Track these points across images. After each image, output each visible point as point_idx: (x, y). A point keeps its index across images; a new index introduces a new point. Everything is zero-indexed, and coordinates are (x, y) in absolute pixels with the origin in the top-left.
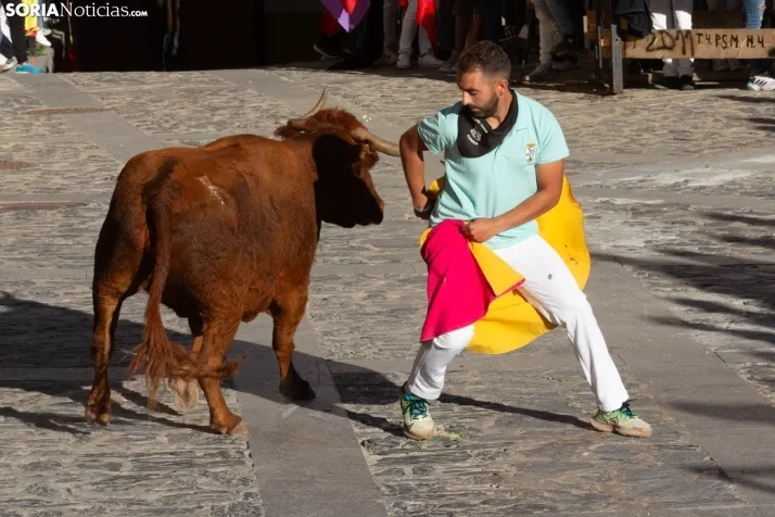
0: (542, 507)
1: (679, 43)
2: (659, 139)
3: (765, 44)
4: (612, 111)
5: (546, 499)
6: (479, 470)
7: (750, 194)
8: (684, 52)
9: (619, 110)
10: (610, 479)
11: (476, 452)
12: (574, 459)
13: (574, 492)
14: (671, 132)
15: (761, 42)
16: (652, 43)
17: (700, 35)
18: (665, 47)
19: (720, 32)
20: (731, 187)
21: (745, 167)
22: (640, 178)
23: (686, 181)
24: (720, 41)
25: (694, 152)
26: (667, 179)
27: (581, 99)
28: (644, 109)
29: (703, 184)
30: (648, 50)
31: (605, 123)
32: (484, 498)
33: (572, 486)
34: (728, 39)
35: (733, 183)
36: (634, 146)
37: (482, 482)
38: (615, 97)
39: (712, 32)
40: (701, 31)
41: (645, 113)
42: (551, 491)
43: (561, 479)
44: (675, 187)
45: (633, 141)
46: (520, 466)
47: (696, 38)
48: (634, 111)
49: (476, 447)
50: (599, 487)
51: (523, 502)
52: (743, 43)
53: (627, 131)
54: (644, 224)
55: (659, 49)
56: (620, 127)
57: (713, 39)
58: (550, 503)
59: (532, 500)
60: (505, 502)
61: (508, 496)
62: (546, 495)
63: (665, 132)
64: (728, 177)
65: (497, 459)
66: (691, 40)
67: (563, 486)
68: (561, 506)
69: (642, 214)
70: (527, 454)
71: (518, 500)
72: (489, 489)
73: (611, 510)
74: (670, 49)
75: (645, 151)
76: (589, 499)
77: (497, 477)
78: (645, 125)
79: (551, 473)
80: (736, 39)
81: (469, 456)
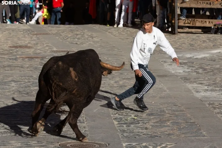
0: (157, 136)
1: (192, 22)
2: (186, 46)
3: (213, 23)
4: (175, 38)
5: (158, 134)
6: (142, 126)
7: (209, 60)
8: (193, 24)
9: (177, 38)
10: (174, 130)
11: (142, 122)
12: (166, 125)
13: (166, 133)
14: (189, 44)
15: (212, 23)
16: (185, 22)
17: (197, 20)
18: (188, 23)
19: (202, 20)
20: (204, 58)
21: (208, 54)
22: (182, 55)
23: (193, 56)
24: (202, 22)
25: (195, 49)
26: (188, 56)
27: (167, 35)
28: (183, 38)
29: (197, 57)
30: (184, 23)
31: (173, 41)
32: (143, 134)
33: (165, 131)
34: (204, 22)
35: (205, 57)
36: (180, 47)
37: (143, 129)
38: (176, 35)
39: (200, 20)
40: (197, 19)
41: (183, 39)
42: (160, 132)
43: (162, 129)
44: (190, 58)
45: (180, 46)
46: (152, 126)
47: (196, 21)
48: (180, 39)
49: (141, 121)
50: (171, 131)
51: (153, 135)
52: (208, 23)
53: (178, 43)
54: (183, 67)
55: (187, 23)
56: (177, 42)
57: (200, 22)
58: (160, 135)
59: (155, 134)
60: (148, 135)
61: (149, 133)
62: (159, 133)
63: (188, 44)
64: (203, 56)
65: (147, 124)
66: (195, 22)
67: (163, 131)
68: (162, 136)
69: (182, 64)
70: (154, 123)
71: (151, 134)
72: (145, 131)
73: (175, 138)
74: (190, 23)
75: (183, 49)
76: (169, 134)
77: (146, 129)
78: (183, 42)
79: (160, 128)
80: (206, 22)
81: (140, 123)
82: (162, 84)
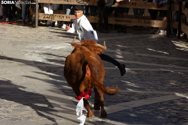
0: (18, 119)
1: (51, 17)
2: (46, 38)
3: (70, 18)
4: (35, 31)
5: (19, 117)
6: (4, 110)
7: (65, 51)
8: (52, 19)
9: (37, 31)
10: (33, 114)
11: (4, 106)
12: (25, 109)
13: (25, 116)
14: (48, 36)
15: (69, 18)
16: (45, 16)
17: (56, 15)
18: (47, 18)
19: (60, 15)
20: (61, 50)
21: (65, 45)
22: (41, 46)
23: (51, 48)
24: (60, 17)
25: (53, 41)
26: (47, 47)
27: (28, 28)
28: (42, 31)
29: (55, 49)
30: (44, 18)
31: (34, 34)
32: (5, 117)
33: (25, 115)
34: (62, 17)
35: (62, 49)
36: (40, 39)
37: (5, 113)
38: (36, 28)
39: (58, 15)
40: (56, 14)
41: (42, 32)
42: (20, 116)
43: (23, 113)
44: (49, 49)
45: (40, 38)
46: (13, 110)
47: (55, 16)
48: (40, 31)
49: (3, 105)
50: (31, 115)
51: (13, 118)
52: (65, 18)
53: (38, 36)
54: (42, 57)
55: (46, 18)
56: (37, 35)
57: (58, 16)
58: (20, 118)
59: (16, 117)
60: (10, 118)
61: (10, 116)
62: (19, 116)
63: (47, 36)
64: (61, 47)
65: (8, 108)
66: (54, 16)
67: (23, 115)
68: (22, 119)
69: (41, 55)
70: (15, 107)
71: (13, 117)
72: (6, 114)
73: (33, 120)
74: (49, 18)
75: (42, 40)
76: (29, 118)
77: (8, 112)
78: (42, 35)
79: (20, 112)
80: (63, 17)
81: (2, 107)
82: (23, 72)
